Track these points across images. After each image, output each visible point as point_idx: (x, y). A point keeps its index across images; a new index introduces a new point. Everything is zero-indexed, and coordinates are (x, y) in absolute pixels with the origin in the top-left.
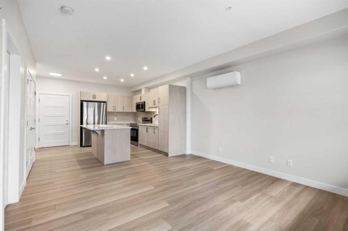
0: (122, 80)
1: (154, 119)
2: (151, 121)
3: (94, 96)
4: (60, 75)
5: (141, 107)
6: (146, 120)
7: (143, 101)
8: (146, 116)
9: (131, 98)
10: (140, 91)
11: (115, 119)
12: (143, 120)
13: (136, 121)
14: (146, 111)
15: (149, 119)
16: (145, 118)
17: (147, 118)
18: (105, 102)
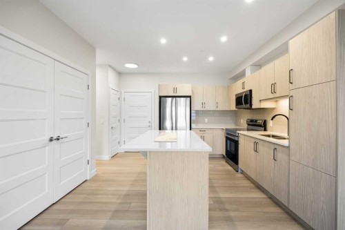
0: (211, 59)
1: (270, 124)
2: (264, 126)
3: (175, 90)
4: (134, 66)
5: (244, 100)
6: (254, 125)
7: (247, 88)
8: (254, 117)
9: (228, 88)
10: (242, 75)
11: (206, 120)
12: (248, 125)
13: (236, 125)
14: (253, 107)
15: (260, 122)
16: (252, 121)
17: (256, 121)
18: (190, 97)
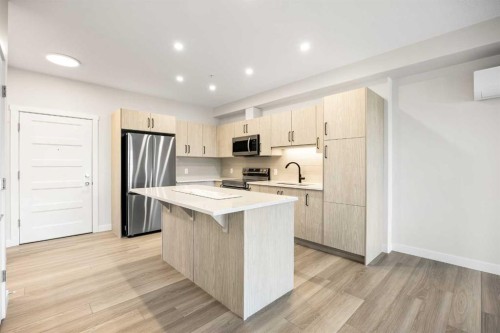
0: (212, 88)
2: (268, 175)
3: (151, 122)
6: (255, 173)
7: (252, 133)
8: (257, 166)
9: (216, 130)
10: (243, 113)
11: (186, 171)
12: (245, 174)
13: (222, 176)
14: (261, 154)
15: (264, 171)
16: (251, 170)
17: (258, 170)
18: (173, 135)
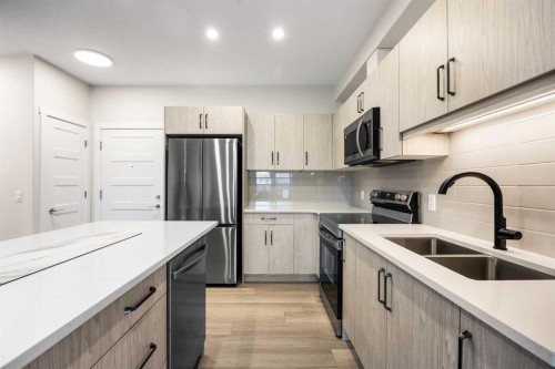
2: (413, 210)
3: (204, 120)
6: (387, 205)
9: (333, 120)
12: (376, 204)
13: (353, 205)
15: (403, 198)
17: (392, 195)
18: (239, 137)
